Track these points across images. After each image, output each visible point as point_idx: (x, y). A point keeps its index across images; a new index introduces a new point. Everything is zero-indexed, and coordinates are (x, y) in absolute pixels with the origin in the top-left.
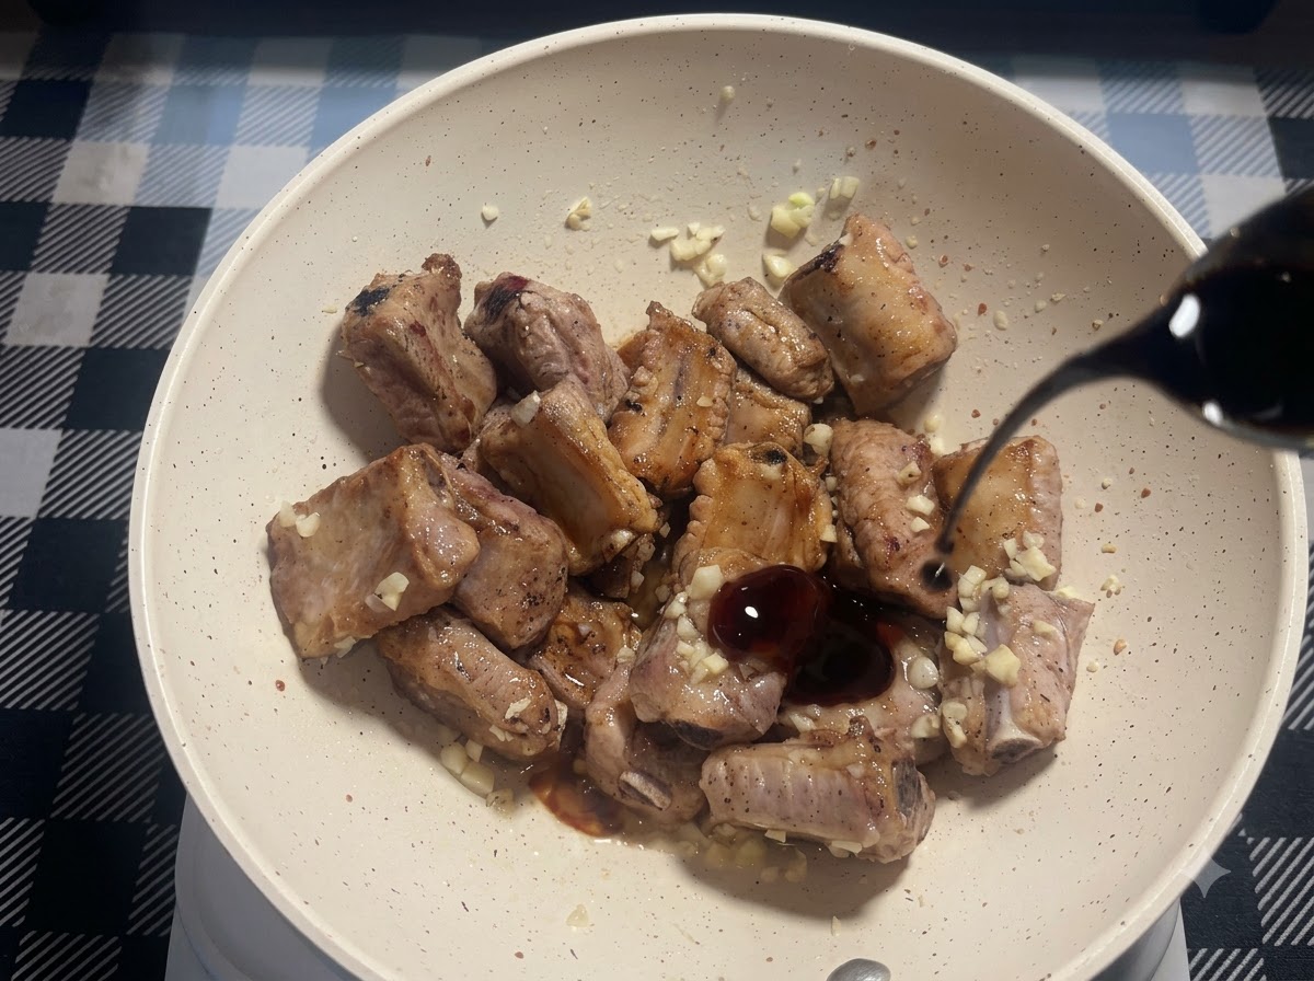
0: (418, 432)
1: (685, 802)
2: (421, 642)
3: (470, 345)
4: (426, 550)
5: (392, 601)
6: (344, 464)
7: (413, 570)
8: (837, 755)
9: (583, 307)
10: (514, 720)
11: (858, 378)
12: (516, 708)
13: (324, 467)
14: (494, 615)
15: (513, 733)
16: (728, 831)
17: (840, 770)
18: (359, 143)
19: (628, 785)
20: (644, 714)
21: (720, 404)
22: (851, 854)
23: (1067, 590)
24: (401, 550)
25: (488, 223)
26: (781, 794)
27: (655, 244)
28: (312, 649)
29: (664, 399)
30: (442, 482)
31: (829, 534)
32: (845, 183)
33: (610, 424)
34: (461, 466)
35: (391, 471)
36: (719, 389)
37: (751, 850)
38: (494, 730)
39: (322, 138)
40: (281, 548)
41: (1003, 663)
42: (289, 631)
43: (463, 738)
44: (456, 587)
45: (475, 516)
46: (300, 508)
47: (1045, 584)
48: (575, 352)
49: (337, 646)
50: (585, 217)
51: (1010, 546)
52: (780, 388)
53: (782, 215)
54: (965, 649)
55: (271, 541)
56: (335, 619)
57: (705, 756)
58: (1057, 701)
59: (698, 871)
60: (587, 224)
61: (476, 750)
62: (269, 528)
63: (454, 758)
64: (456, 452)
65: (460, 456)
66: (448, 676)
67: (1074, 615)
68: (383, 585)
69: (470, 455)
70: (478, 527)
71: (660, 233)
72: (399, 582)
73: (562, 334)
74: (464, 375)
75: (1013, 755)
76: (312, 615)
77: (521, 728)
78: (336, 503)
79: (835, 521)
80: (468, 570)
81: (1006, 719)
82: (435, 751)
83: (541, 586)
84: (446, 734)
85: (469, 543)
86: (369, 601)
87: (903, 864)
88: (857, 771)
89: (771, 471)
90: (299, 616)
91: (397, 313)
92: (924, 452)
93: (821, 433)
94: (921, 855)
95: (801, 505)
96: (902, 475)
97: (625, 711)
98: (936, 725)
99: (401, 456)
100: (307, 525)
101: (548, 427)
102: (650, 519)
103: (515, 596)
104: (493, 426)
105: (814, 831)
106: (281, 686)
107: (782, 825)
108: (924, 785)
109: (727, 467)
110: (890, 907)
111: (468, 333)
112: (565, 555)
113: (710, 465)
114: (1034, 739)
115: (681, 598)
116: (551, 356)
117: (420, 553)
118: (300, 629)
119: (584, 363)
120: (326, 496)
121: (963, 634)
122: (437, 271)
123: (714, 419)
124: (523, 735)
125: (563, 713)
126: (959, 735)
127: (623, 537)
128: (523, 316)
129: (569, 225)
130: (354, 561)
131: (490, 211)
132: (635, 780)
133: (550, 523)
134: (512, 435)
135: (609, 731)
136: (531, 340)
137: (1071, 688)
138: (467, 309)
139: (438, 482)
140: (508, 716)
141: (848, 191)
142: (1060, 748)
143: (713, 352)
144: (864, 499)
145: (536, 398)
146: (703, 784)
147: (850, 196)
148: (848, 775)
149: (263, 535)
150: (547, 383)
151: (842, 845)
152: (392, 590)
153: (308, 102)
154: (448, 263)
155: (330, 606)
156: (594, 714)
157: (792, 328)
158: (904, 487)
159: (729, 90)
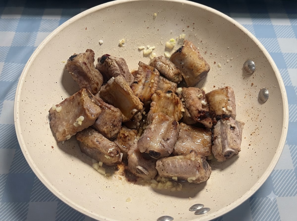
1: (153, 173)
2: (88, 136)
3: (97, 70)
4: (88, 111)
5: (80, 123)
7: (85, 115)
8: (188, 156)
9: (123, 59)
10: (110, 153)
11: (188, 77)
12: (111, 150)
13: (62, 99)
14: (105, 129)
15: (111, 156)
17: (189, 159)
19: (138, 169)
20: (142, 151)
21: (156, 82)
22: (193, 181)
24: (83, 111)
25: (100, 44)
26: (175, 167)
27: (139, 50)
28: (60, 138)
29: (143, 81)
31: (183, 110)
32: (183, 36)
33: (131, 86)
35: (80, 94)
36: (156, 78)
37: (169, 184)
38: (106, 156)
40: (52, 116)
42: (54, 135)
43: (98, 161)
44: (96, 121)
45: (100, 104)
46: (57, 106)
48: (122, 69)
49: (67, 137)
50: (123, 44)
52: (170, 79)
53: (168, 44)
55: (50, 115)
56: (66, 130)
57: (156, 160)
58: (238, 141)
59: (157, 191)
60: (123, 45)
61: (101, 164)
62: (49, 111)
63: (96, 166)
66: (94, 143)
67: (241, 124)
68: (78, 119)
69: (98, 95)
70: (101, 107)
71: (141, 48)
72: (82, 118)
73: (119, 65)
74: (96, 76)
75: (229, 156)
76: (61, 129)
78: (66, 102)
79: (184, 108)
81: (227, 146)
82: (91, 165)
83: (115, 123)
84: (93, 161)
85: (99, 110)
86: (75, 124)
87: (204, 184)
88: (193, 159)
89: (169, 95)
90: (57, 131)
91: (80, 60)
92: (203, 92)
93: (180, 89)
94: (209, 182)
95: (176, 104)
96: (199, 96)
97: (138, 152)
99: (82, 90)
100: (59, 109)
101: (116, 84)
102: (141, 106)
103: (109, 125)
104: (103, 88)
105: (184, 176)
106: (53, 147)
107: (176, 175)
108: (209, 166)
109: (158, 94)
110: (203, 194)
111: (96, 68)
112: (121, 115)
113: (155, 95)
114: (233, 151)
116: (116, 70)
118: (57, 134)
119: (124, 72)
120: (63, 102)
122: (89, 52)
123: (155, 85)
124: (113, 157)
125: (122, 155)
127: (135, 110)
128: (110, 60)
129: (120, 46)
130: (71, 116)
131: (101, 41)
132: (140, 168)
134: (108, 88)
135: (133, 157)
136: (112, 66)
138: (96, 63)
139: (91, 97)
140: (109, 152)
141: (183, 37)
143: (154, 70)
144: (191, 101)
145: (113, 78)
146: (157, 167)
147: (183, 38)
148: (191, 161)
149: (48, 113)
150: (117, 75)
151: (190, 179)
152: (80, 120)
153: (57, 22)
154: (91, 51)
155: (65, 128)
156: (129, 153)
157: (172, 66)
158: (199, 99)
159: (156, 14)
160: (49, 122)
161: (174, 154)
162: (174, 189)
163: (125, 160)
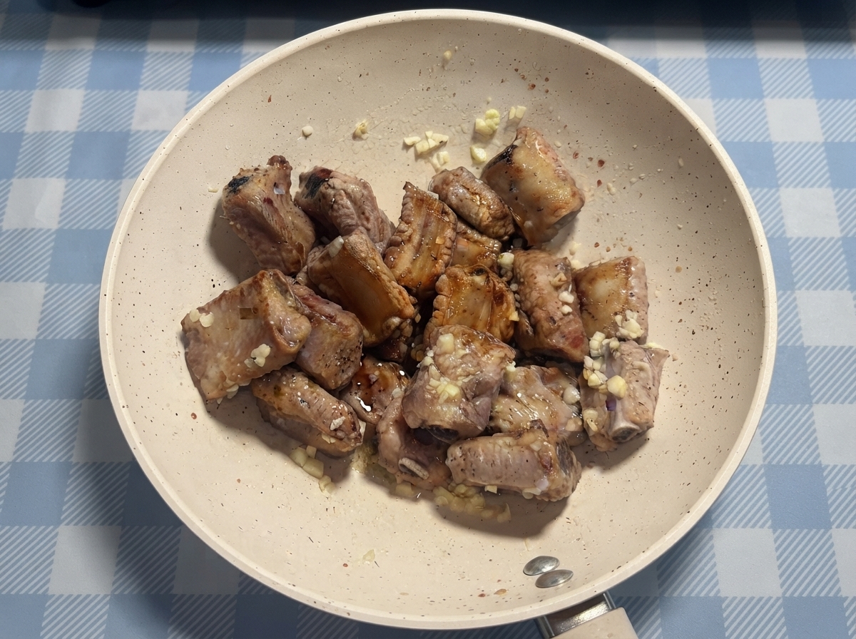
0: (268, 263)
1: (437, 475)
2: (279, 387)
3: (297, 209)
4: (280, 331)
5: (261, 361)
6: (225, 283)
7: (273, 342)
8: (524, 440)
9: (365, 186)
10: (335, 430)
11: (529, 223)
12: (337, 422)
13: (214, 286)
14: (321, 370)
15: (335, 438)
16: (462, 489)
17: (526, 448)
18: (229, 90)
19: (403, 466)
20: (412, 423)
21: (448, 243)
22: (534, 496)
23: (652, 343)
24: (267, 333)
25: (306, 136)
26: (493, 464)
27: (407, 147)
28: (212, 394)
29: (416, 239)
30: (287, 291)
31: (514, 316)
32: (518, 111)
33: (384, 256)
34: (297, 283)
35: (257, 285)
36: (449, 233)
37: (477, 500)
38: (324, 437)
40: (190, 335)
41: (618, 385)
42: (197, 383)
43: (305, 444)
44: (299, 353)
45: (307, 311)
46: (201, 310)
47: (640, 341)
48: (361, 213)
49: (229, 390)
50: (363, 132)
51: (618, 318)
52: (482, 230)
53: (482, 123)
54: (595, 378)
55: (185, 331)
56: (226, 373)
57: (448, 446)
58: (649, 406)
59: (446, 514)
60: (364, 136)
61: (311, 450)
62: (183, 323)
63: (300, 455)
64: (294, 275)
65: (294, 277)
66: (295, 405)
67: (657, 357)
68: (255, 352)
69: (301, 277)
70: (310, 318)
71: (409, 141)
72: (265, 350)
73: (354, 202)
74: (296, 228)
75: (625, 438)
76: (213, 372)
77: (340, 434)
78: (223, 303)
79: (517, 309)
80: (304, 343)
81: (620, 415)
82: (288, 452)
83: (347, 353)
84: (293, 443)
85: (305, 325)
86: (247, 362)
87: (563, 503)
88: (535, 447)
89: (479, 280)
90: (204, 375)
91: (256, 191)
92: (567, 267)
93: (508, 258)
94: (574, 498)
95: (498, 298)
96: (555, 281)
97: (401, 424)
98: (580, 423)
99: (263, 275)
100: (206, 320)
101: (348, 255)
102: (410, 310)
103: (333, 358)
104: (314, 259)
105: (516, 485)
106: (194, 416)
107: (494, 482)
108: (574, 458)
109: (454, 278)
110: (558, 528)
111: (297, 203)
112: (361, 333)
113: (444, 277)
114: (635, 427)
115: (431, 354)
116: (348, 216)
117: (277, 334)
118: (204, 381)
119: (367, 219)
120: (217, 302)
121: (593, 370)
122: (276, 166)
123: (445, 251)
124: (341, 439)
125: (363, 427)
126: (593, 427)
127: (396, 320)
128: (331, 192)
129: (355, 137)
130: (236, 339)
131: (308, 129)
132: (407, 462)
133: (353, 315)
134: (327, 264)
135: (391, 436)
136: (335, 206)
137: (656, 399)
138: (295, 189)
139: (284, 291)
140: (333, 427)
142: (652, 434)
143: (444, 211)
144: (534, 295)
145: (340, 240)
146: (448, 462)
147: (520, 117)
148: (532, 451)
149: (180, 327)
150: (348, 231)
151: (529, 491)
152: (261, 354)
153: (186, 61)
154: (283, 161)
155: (222, 368)
156: (382, 427)
157: (489, 196)
158: (557, 288)
159: (448, 54)
160: (182, 351)
161: (490, 431)
162: (488, 514)
163: (373, 440)
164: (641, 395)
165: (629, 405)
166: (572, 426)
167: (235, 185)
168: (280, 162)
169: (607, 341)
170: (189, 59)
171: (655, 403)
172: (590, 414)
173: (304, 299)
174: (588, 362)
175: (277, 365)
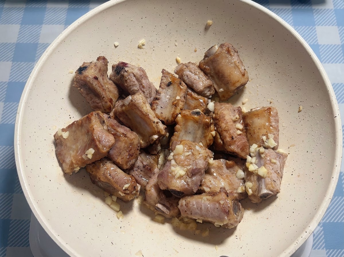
0: (97, 108)
1: (174, 212)
2: (99, 168)
3: (111, 82)
4: (100, 141)
5: (90, 156)
6: (76, 117)
7: (96, 147)
8: (216, 198)
9: (143, 71)
10: (125, 190)
11: (222, 90)
12: (127, 186)
14: (119, 160)
15: (125, 193)
16: (186, 220)
17: (217, 202)
18: (79, 24)
19: (157, 207)
20: (162, 188)
21: (182, 98)
22: (220, 226)
23: (280, 150)
24: (92, 142)
25: (116, 47)
26: (201, 209)
28: (68, 171)
30: (104, 122)
33: (151, 105)
34: (110, 117)
35: (89, 119)
36: (182, 94)
38: (120, 193)
39: (68, 23)
40: (58, 142)
41: (262, 171)
42: (61, 165)
43: (111, 195)
44: (108, 152)
45: (113, 132)
46: (63, 130)
47: (274, 149)
48: (141, 84)
49: (75, 169)
50: (143, 45)
51: (264, 138)
52: (200, 93)
54: (252, 168)
55: (55, 140)
56: (74, 162)
57: (179, 199)
58: (278, 182)
59: (178, 231)
60: (143, 47)
61: (115, 198)
62: (54, 136)
63: (109, 201)
64: (108, 113)
65: (109, 115)
66: (106, 178)
67: (282, 157)
68: (87, 152)
69: (112, 114)
70: (115, 135)
73: (137, 79)
74: (109, 91)
75: (265, 197)
76: (68, 160)
77: (127, 192)
78: (74, 128)
80: (112, 147)
82: (103, 200)
83: (133, 152)
84: (106, 194)
85: (111, 139)
86: (84, 156)
87: (235, 228)
88: (222, 202)
89: (197, 117)
90: (64, 161)
91: (90, 73)
92: (240, 111)
94: (240, 226)
96: (234, 118)
97: (157, 187)
98: (244, 188)
99: (92, 115)
100: (65, 135)
102: (163, 132)
103: (125, 155)
105: (211, 220)
107: (201, 218)
108: (241, 207)
109: (185, 117)
110: (231, 240)
111: (110, 79)
112: (139, 142)
113: (180, 116)
114: (271, 193)
115: (172, 154)
116: (133, 85)
117: (97, 143)
118: (64, 165)
119: (143, 87)
120: (70, 127)
121: (251, 163)
122: (101, 61)
123: (181, 103)
124: (128, 194)
126: (250, 192)
127: (156, 137)
128: (126, 74)
129: (139, 47)
130: (80, 145)
131: (117, 44)
132: (160, 206)
133: (135, 133)
134: (124, 108)
135: (152, 192)
137: (281, 178)
138: (110, 72)
140: (124, 188)
142: (278, 195)
143: (180, 84)
144: (223, 125)
145: (130, 97)
146: (179, 207)
148: (220, 204)
149: (53, 138)
150: (133, 93)
151: (217, 224)
152: (90, 153)
153: (64, 12)
154: (104, 59)
156: (148, 188)
158: (235, 122)
160: (54, 149)
161: (200, 192)
162: (197, 232)
164: (274, 176)
165: (268, 180)
166: (240, 190)
167: (81, 70)
168: (103, 59)
169: (259, 149)
170: (66, 11)
171: (280, 179)
172: (249, 184)
173: (112, 126)
174: (249, 158)
175: (98, 158)
